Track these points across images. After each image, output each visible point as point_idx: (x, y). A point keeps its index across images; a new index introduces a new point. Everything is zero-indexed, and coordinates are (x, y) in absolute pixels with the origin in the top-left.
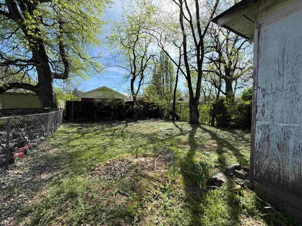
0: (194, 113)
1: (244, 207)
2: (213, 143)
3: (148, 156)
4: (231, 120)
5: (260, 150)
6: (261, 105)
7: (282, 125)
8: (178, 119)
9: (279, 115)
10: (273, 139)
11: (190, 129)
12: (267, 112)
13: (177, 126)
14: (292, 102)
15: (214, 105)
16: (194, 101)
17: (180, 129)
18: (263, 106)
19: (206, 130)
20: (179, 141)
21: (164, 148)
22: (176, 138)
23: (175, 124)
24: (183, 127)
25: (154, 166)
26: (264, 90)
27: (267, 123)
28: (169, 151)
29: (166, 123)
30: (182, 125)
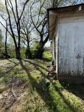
0: (18, 54)
1: (59, 88)
2: (32, 66)
3: (4, 91)
4: (32, 55)
5: (60, 67)
6: (60, 52)
7: (65, 58)
8: (9, 57)
9: (65, 55)
10: (63, 62)
11: (19, 61)
12: (62, 54)
13: (11, 61)
14: (67, 51)
15: (26, 50)
16: (18, 49)
17: (14, 62)
18: (61, 52)
19: (26, 61)
20: (18, 69)
21: (12, 77)
22: (15, 68)
23: (9, 60)
24: (15, 61)
25: (13, 96)
26: (61, 47)
27: (62, 58)
28: (16, 78)
29: (3, 61)
30: (13, 60)
